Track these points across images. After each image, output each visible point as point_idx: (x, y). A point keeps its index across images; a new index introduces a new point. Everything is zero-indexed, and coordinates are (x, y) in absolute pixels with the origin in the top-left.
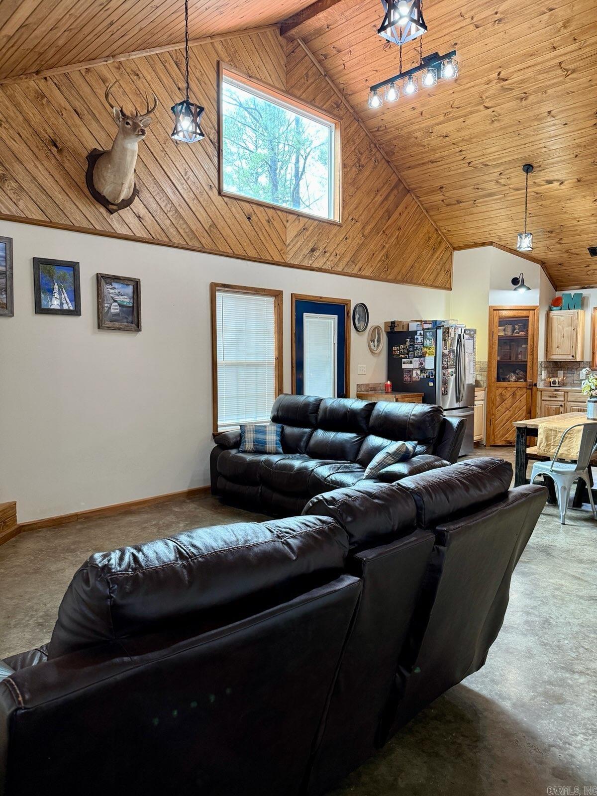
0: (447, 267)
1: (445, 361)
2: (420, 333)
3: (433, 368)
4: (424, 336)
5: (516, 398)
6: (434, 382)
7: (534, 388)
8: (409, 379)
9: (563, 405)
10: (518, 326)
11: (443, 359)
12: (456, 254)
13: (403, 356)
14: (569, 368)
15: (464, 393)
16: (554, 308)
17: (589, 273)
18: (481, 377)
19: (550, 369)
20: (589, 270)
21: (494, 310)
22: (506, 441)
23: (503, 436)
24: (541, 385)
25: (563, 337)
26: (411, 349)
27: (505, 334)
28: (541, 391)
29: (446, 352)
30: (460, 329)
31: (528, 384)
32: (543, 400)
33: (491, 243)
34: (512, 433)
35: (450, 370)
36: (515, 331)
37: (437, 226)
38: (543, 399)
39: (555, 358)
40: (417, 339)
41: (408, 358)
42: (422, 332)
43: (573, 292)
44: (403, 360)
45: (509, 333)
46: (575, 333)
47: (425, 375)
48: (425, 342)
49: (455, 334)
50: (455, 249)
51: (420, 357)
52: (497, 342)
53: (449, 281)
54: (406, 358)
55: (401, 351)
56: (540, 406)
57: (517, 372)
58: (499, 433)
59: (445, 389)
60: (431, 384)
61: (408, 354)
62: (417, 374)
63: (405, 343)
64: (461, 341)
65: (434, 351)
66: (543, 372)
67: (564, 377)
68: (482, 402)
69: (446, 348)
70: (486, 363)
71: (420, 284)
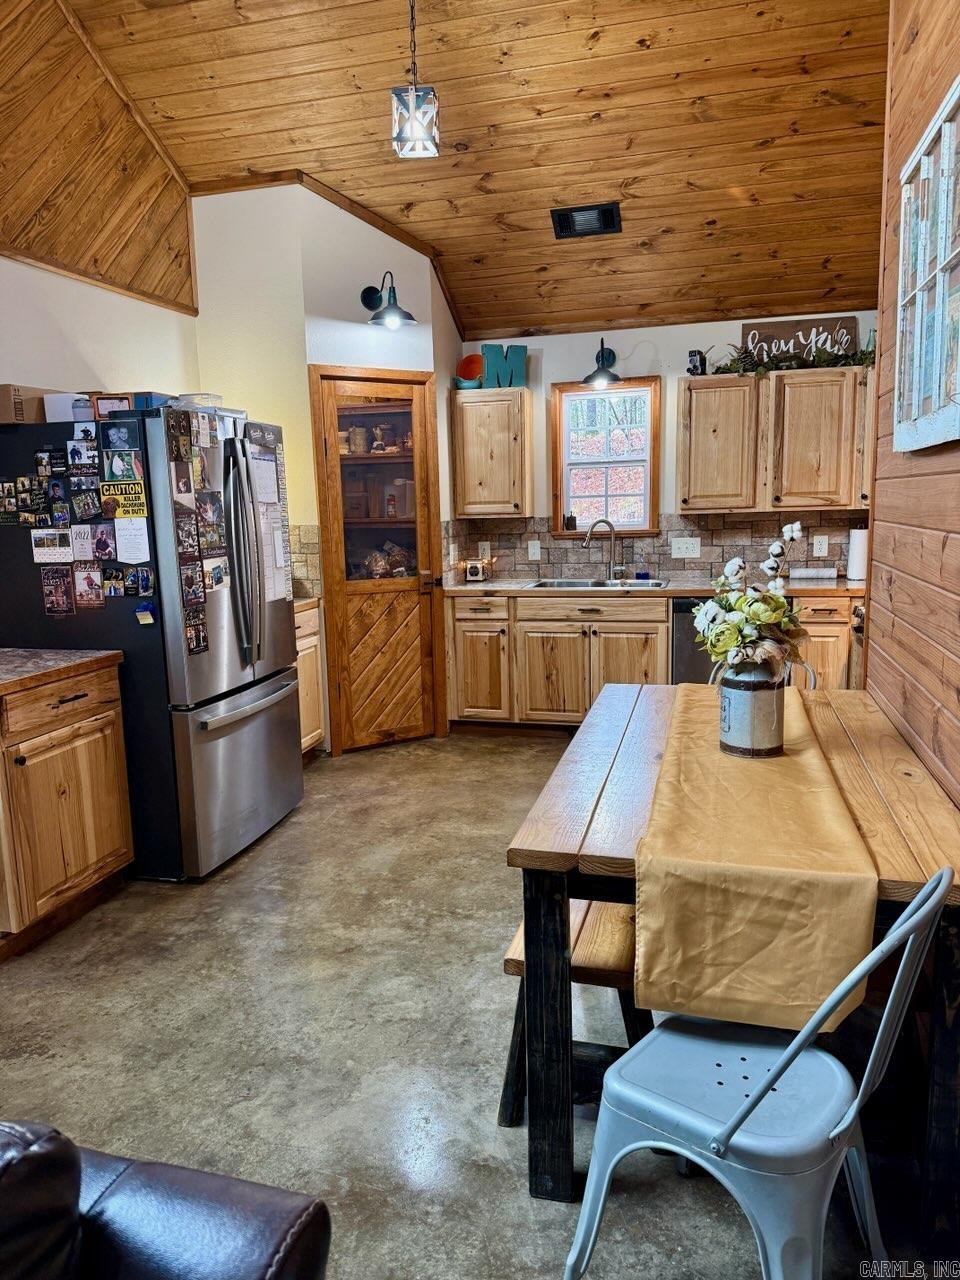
0: (177, 240)
1: (189, 535)
2: (86, 432)
3: (147, 558)
4: (102, 442)
5: (395, 619)
6: (157, 610)
7: (436, 590)
8: (62, 600)
9: (507, 631)
10: (381, 430)
11: (178, 527)
12: (200, 204)
13: (31, 518)
14: (503, 534)
15: (265, 630)
16: (466, 383)
17: (544, 290)
18: (304, 570)
19: (462, 539)
20: (546, 282)
21: (324, 377)
22: (379, 733)
23: (372, 719)
24: (449, 584)
25: (492, 457)
26: (59, 492)
27: (350, 450)
28: (453, 597)
29: (188, 500)
30: (229, 422)
31: (422, 581)
32: (459, 620)
33: (298, 176)
34: (393, 709)
35: (209, 565)
36: (375, 444)
37: (128, 95)
38: (458, 616)
39: (475, 510)
40: (76, 453)
41: (52, 527)
42: (92, 428)
43: (506, 343)
44: (36, 533)
45: (359, 447)
46: (518, 448)
47: (120, 585)
48: (106, 463)
49: (213, 439)
50: (195, 189)
51: (94, 520)
52: (338, 471)
53: (187, 286)
54: (42, 524)
55: (24, 500)
56: (451, 636)
57: (386, 547)
58: (362, 714)
59: (198, 632)
60: (146, 619)
61: (49, 510)
62: (90, 583)
63: (32, 468)
64: (236, 463)
65: (143, 497)
66: (452, 546)
67: (492, 557)
68: (314, 640)
69: (187, 485)
70: (316, 531)
71: (84, 273)
